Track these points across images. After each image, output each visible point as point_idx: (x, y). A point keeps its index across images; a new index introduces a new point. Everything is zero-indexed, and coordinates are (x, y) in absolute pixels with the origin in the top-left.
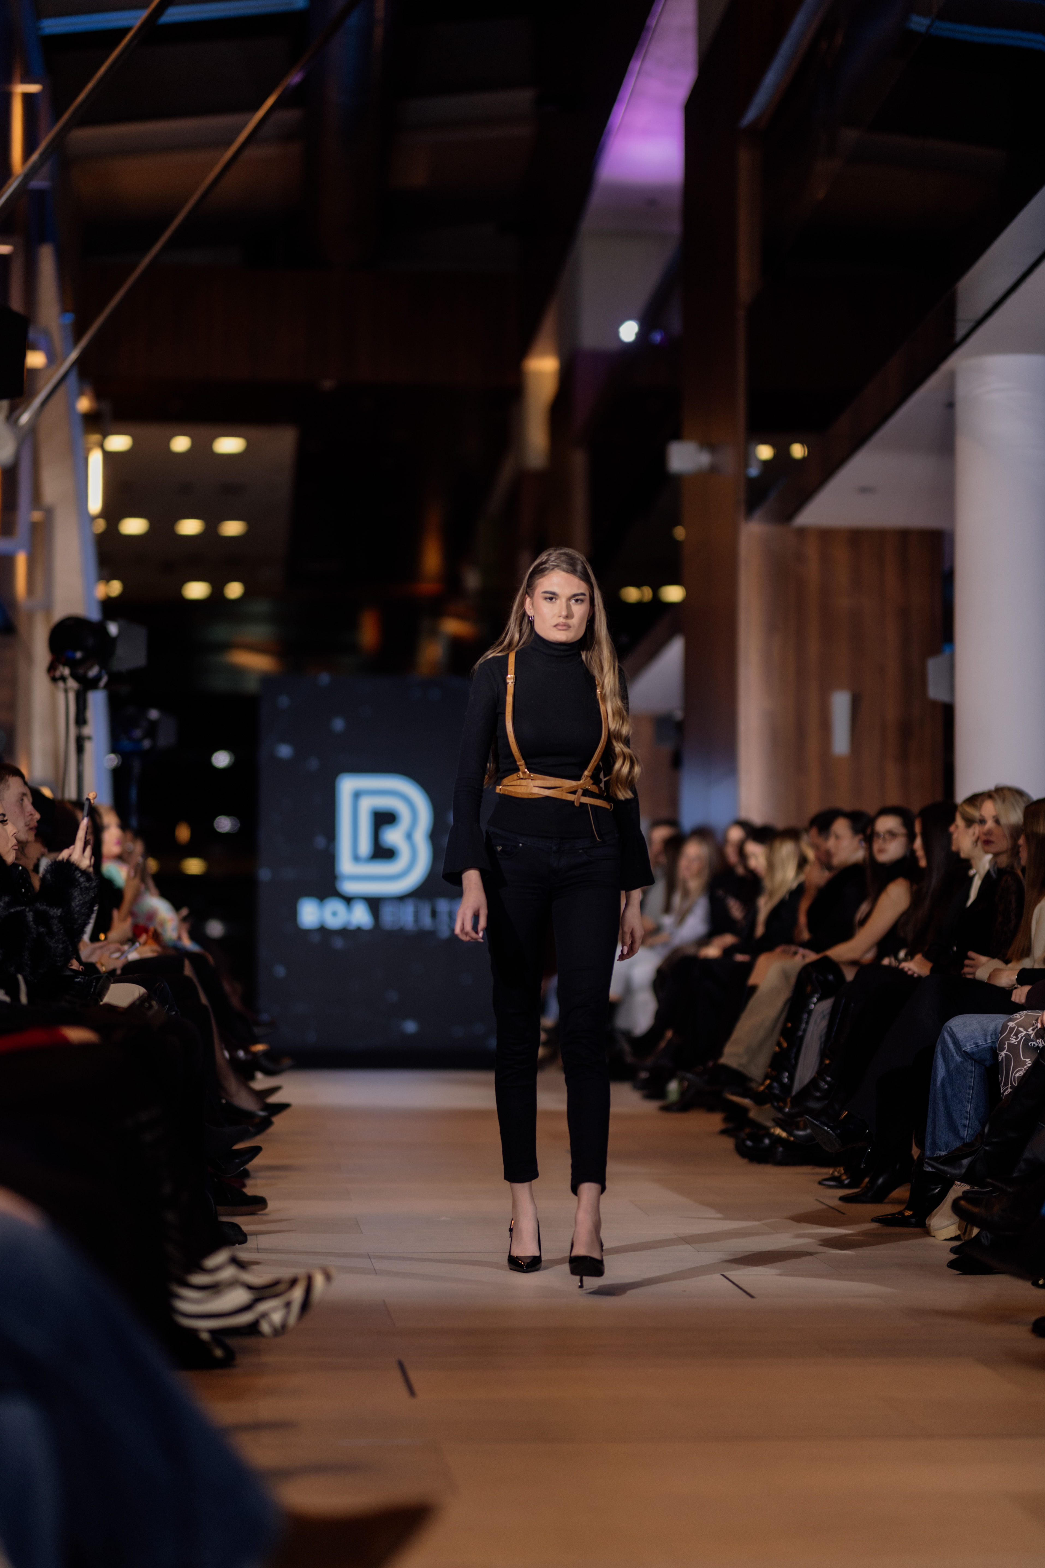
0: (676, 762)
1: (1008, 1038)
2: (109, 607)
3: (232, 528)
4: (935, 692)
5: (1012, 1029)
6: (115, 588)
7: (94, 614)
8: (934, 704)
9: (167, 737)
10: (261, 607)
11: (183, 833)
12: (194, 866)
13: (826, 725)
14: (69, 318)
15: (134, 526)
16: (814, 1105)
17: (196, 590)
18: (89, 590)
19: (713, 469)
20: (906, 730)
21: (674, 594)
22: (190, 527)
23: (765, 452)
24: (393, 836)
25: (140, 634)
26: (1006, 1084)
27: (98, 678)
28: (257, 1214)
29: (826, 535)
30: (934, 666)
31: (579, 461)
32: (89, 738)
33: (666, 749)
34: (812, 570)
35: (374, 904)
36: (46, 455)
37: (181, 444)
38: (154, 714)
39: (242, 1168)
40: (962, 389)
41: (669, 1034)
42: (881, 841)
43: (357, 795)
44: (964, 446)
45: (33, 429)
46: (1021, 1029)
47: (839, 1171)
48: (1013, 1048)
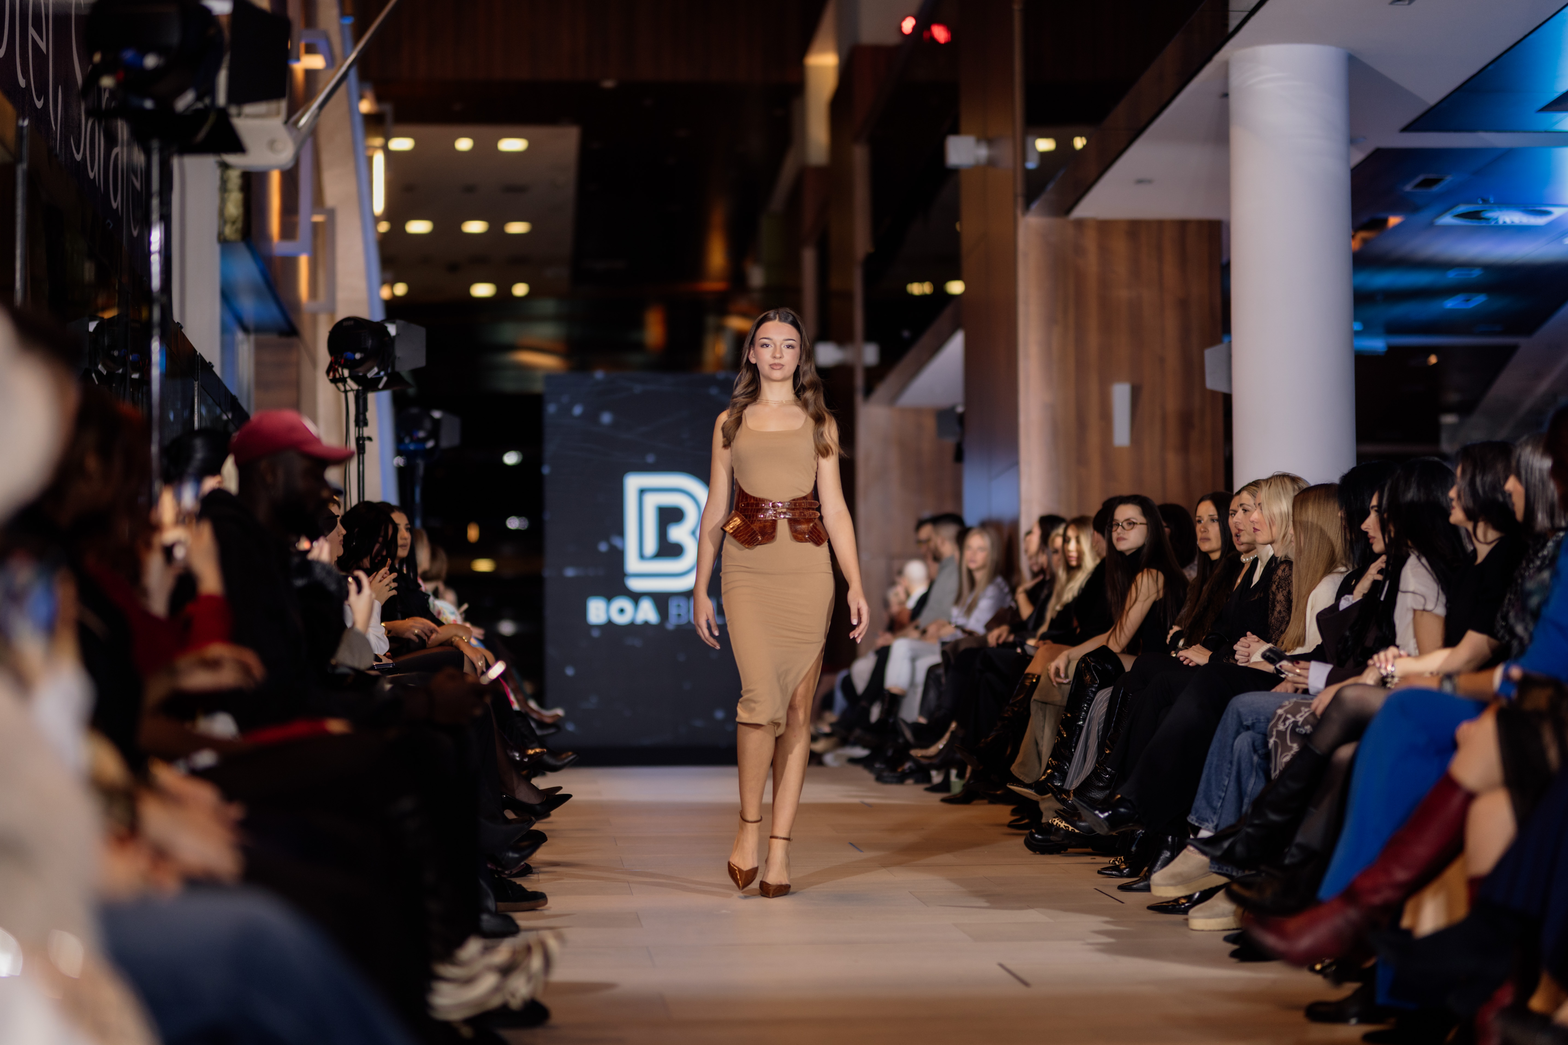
0: (959, 456)
1: (1276, 725)
2: (393, 308)
3: (517, 228)
4: (1213, 382)
5: (1280, 716)
6: (401, 289)
7: (378, 316)
8: (1214, 393)
9: (450, 438)
10: (548, 306)
11: (473, 533)
12: (483, 566)
13: (1106, 416)
14: (349, 21)
15: (419, 227)
16: (1098, 795)
17: (482, 290)
18: (372, 292)
19: (991, 163)
20: (1186, 421)
21: (956, 287)
22: (475, 227)
23: (1045, 145)
24: (678, 533)
25: (419, 334)
26: (1275, 770)
27: (378, 380)
28: (536, 910)
29: (1104, 227)
30: (1211, 355)
31: (860, 155)
32: (370, 439)
33: (950, 442)
34: (1091, 263)
35: (661, 600)
36: (326, 158)
37: (464, 144)
38: (437, 414)
39: (522, 863)
40: (1235, 80)
41: (953, 725)
42: (1120, 529)
43: (642, 492)
44: (1239, 137)
45: (313, 131)
46: (1289, 716)
47: (1119, 861)
48: (1281, 735)
